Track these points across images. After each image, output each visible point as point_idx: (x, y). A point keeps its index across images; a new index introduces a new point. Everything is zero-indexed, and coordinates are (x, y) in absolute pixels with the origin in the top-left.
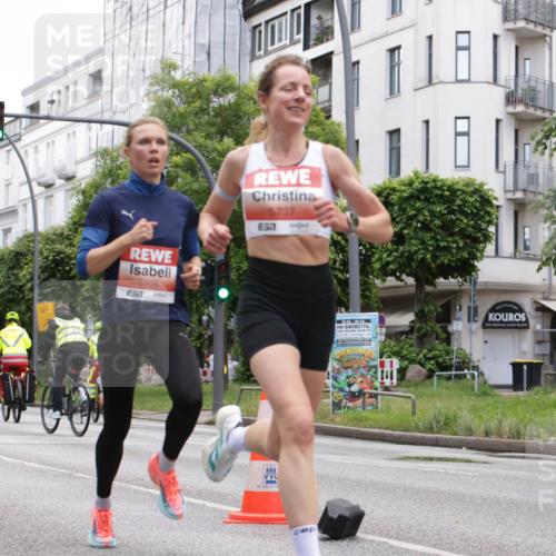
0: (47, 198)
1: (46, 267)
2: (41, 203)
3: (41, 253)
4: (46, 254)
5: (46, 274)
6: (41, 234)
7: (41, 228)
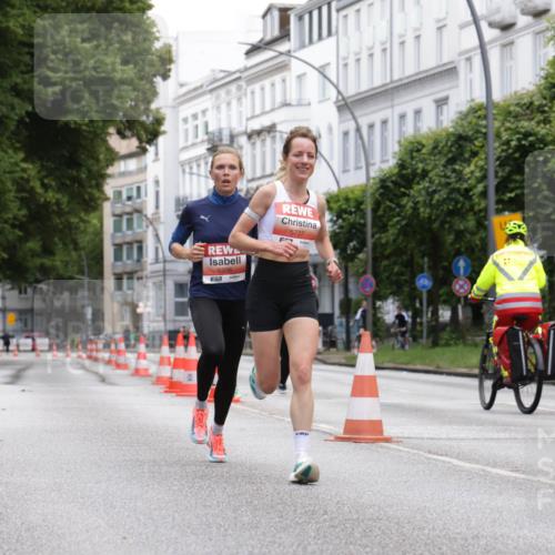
0: (504, 46)
1: (507, 158)
2: (494, 55)
3: (498, 136)
4: (505, 136)
5: (507, 169)
6: (496, 106)
7: (497, 96)
